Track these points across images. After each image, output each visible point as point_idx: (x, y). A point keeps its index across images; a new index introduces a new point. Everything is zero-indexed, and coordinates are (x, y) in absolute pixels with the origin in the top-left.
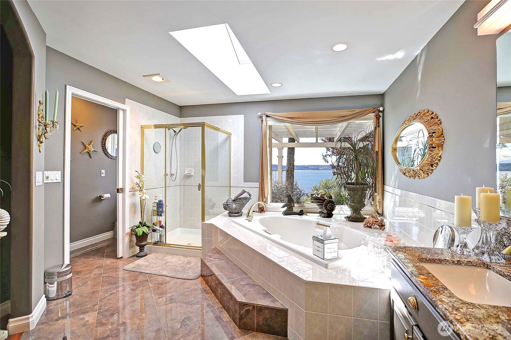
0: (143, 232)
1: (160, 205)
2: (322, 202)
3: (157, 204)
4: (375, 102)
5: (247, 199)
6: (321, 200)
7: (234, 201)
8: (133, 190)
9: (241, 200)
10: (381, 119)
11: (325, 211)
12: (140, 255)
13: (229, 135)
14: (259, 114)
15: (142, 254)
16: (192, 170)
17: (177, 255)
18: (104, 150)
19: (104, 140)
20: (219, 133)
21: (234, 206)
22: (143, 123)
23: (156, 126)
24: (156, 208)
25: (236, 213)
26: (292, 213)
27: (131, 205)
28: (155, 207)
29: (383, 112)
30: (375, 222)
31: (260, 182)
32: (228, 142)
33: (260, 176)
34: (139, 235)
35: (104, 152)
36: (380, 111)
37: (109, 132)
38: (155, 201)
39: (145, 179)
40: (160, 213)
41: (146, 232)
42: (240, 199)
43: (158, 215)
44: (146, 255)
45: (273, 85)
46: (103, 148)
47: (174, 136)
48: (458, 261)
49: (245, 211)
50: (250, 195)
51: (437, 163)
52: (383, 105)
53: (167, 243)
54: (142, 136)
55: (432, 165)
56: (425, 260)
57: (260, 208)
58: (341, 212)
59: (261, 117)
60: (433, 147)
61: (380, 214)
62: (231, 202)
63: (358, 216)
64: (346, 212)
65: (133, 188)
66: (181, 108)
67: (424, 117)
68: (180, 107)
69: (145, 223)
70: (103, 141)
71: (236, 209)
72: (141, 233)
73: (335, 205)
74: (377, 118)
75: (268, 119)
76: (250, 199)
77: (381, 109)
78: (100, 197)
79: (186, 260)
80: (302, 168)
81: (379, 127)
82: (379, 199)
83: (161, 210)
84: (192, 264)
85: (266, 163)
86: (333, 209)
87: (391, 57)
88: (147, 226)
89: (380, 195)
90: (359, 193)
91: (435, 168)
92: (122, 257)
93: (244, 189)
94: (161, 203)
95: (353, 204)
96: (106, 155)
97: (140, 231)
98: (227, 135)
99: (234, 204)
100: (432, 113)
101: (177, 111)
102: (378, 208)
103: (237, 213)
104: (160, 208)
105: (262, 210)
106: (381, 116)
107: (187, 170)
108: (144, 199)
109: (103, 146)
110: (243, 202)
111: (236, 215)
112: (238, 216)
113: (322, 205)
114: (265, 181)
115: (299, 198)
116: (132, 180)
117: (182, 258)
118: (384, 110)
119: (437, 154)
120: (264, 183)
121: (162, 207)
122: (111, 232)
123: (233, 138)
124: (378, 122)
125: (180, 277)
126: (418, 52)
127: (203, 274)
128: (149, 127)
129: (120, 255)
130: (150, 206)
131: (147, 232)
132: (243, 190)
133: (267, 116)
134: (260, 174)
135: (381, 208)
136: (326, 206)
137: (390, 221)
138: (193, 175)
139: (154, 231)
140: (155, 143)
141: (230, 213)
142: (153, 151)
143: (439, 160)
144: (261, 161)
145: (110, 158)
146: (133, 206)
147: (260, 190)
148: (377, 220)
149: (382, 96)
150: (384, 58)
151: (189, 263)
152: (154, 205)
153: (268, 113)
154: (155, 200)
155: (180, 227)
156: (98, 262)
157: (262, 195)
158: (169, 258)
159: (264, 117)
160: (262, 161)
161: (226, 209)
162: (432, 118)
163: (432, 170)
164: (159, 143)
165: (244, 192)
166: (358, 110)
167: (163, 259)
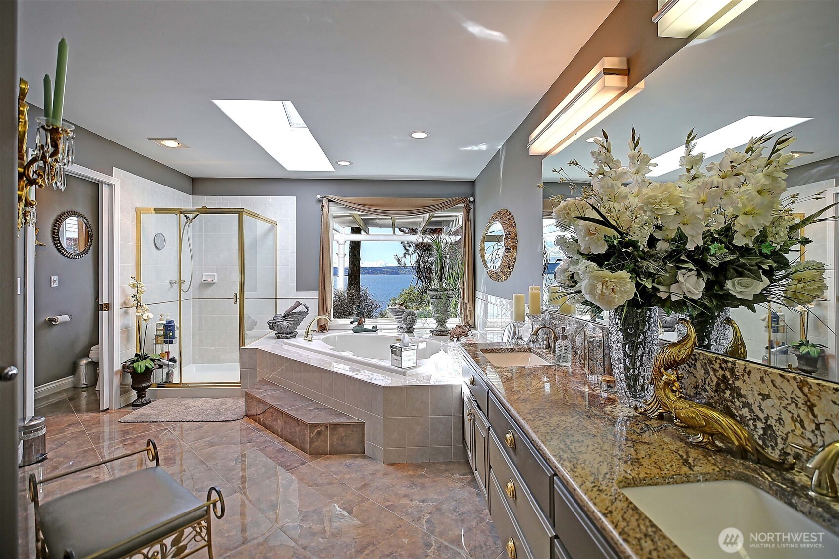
0: (147, 367)
1: (168, 327)
2: (400, 315)
3: (164, 326)
4: (465, 189)
5: (303, 314)
6: (399, 311)
7: (284, 317)
8: (125, 306)
9: (294, 316)
10: (471, 211)
11: (405, 326)
12: (140, 402)
13: (274, 224)
14: (318, 197)
15: (142, 400)
16: (214, 275)
17: (200, 398)
18: (57, 244)
19: (57, 228)
20: (258, 221)
21: (285, 324)
22: (139, 205)
23: (158, 211)
24: (162, 332)
25: (288, 334)
26: (363, 330)
27: (122, 329)
28: (161, 330)
29: (474, 202)
30: (462, 332)
31: (321, 290)
32: (272, 234)
33: (319, 282)
34: (139, 371)
35: (57, 247)
36: (470, 202)
37: (65, 213)
38: (161, 322)
39: (145, 289)
40: (169, 339)
41: (150, 367)
42: (294, 314)
43: (166, 342)
44: (150, 402)
45: (338, 163)
46: (55, 240)
47: (186, 224)
48: (511, 349)
49: (301, 330)
50: (307, 308)
51: (513, 265)
52: (473, 195)
53: (183, 382)
54: (138, 224)
55: (509, 267)
56: (486, 350)
57: (321, 326)
58: (426, 326)
59: (320, 201)
60: (508, 249)
61: (471, 326)
62: (280, 318)
63: (443, 329)
64: (431, 326)
65: (124, 303)
66: (194, 180)
67: (503, 217)
68: (193, 178)
69: (147, 355)
70: (55, 229)
71: (288, 327)
72: (143, 369)
73: (416, 317)
74: (466, 210)
75: (331, 204)
76: (307, 313)
77: (471, 199)
78: (51, 320)
79: (218, 401)
80: (372, 271)
81: (469, 221)
82: (470, 308)
83: (171, 334)
84: (228, 405)
85: (328, 265)
86: (413, 322)
87: (475, 148)
88: (151, 359)
89: (470, 302)
90: (444, 301)
91: (512, 269)
92: (108, 409)
93: (298, 300)
94: (171, 324)
95: (437, 315)
96: (60, 252)
97: (141, 366)
98: (270, 225)
99: (285, 322)
100: (510, 214)
101: (188, 185)
102: (469, 319)
103: (290, 334)
104: (168, 332)
105: (323, 328)
106: (472, 208)
107: (205, 275)
108: (146, 318)
109: (54, 238)
110: (298, 317)
111: (288, 336)
112: (291, 337)
113: (401, 318)
114: (327, 289)
115: (370, 311)
116: (123, 291)
117: (213, 400)
118: (474, 200)
119: (512, 256)
120: (325, 292)
121: (172, 330)
122: (70, 378)
123: (278, 228)
124: (468, 216)
125: (216, 419)
126: (500, 147)
127: (249, 413)
128: (147, 210)
129: (105, 405)
130: (152, 329)
131: (153, 367)
132: (297, 302)
133: (330, 201)
134: (319, 280)
135: (472, 319)
136: (405, 319)
137: (480, 332)
138: (216, 282)
139: (160, 367)
140: (158, 234)
141: (279, 334)
142: (154, 246)
143: (514, 262)
144: (321, 262)
145: (67, 256)
146: (126, 330)
147: (321, 301)
148: (464, 331)
149: (472, 183)
150: (469, 149)
151: (222, 404)
152: (159, 327)
153: (331, 197)
154: (160, 320)
155: (194, 362)
156: (66, 419)
157: (323, 309)
158: (190, 402)
159: (325, 201)
160: (323, 261)
161: (272, 329)
162: (509, 219)
163: (510, 272)
164: (162, 235)
165: (299, 304)
166: (445, 200)
167: (180, 404)
